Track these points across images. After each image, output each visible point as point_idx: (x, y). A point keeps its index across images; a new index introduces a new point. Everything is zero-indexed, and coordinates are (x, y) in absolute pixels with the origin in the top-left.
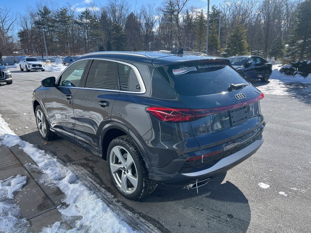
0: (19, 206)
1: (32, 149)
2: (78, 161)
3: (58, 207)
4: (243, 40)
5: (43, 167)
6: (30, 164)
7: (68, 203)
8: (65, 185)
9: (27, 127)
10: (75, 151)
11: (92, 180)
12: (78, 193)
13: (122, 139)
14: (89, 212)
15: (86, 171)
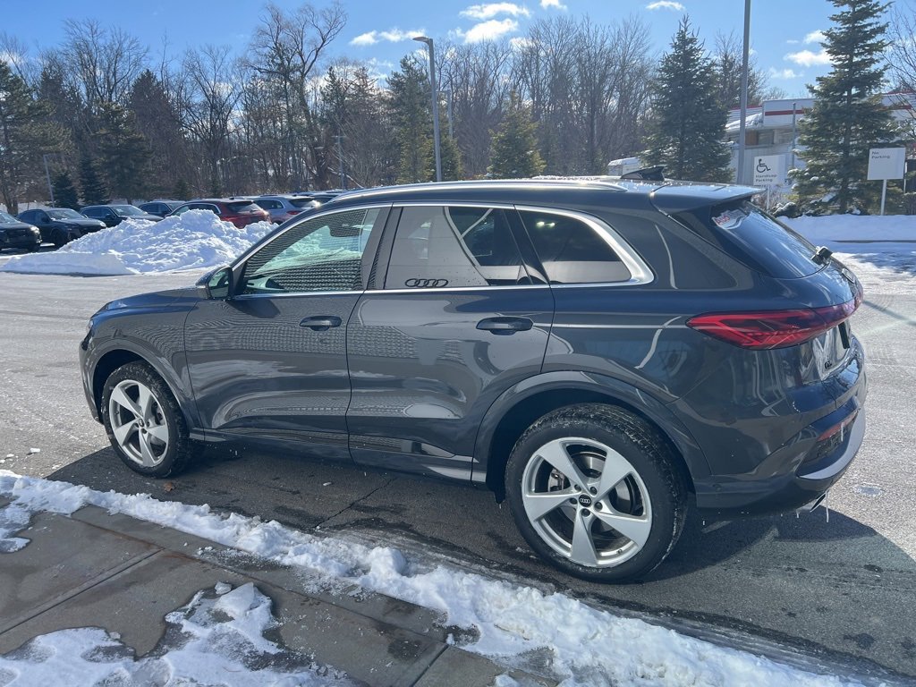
0: (329, 666)
1: (163, 506)
2: (340, 516)
3: (450, 640)
4: (529, 153)
5: (264, 551)
6: (210, 548)
7: (464, 625)
8: (400, 584)
9: (38, 450)
10: (294, 493)
11: (450, 558)
12: (466, 594)
13: (580, 417)
14: (558, 632)
15: (400, 538)
